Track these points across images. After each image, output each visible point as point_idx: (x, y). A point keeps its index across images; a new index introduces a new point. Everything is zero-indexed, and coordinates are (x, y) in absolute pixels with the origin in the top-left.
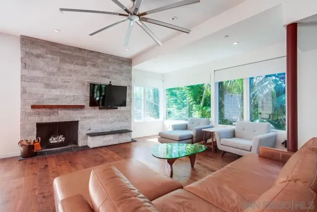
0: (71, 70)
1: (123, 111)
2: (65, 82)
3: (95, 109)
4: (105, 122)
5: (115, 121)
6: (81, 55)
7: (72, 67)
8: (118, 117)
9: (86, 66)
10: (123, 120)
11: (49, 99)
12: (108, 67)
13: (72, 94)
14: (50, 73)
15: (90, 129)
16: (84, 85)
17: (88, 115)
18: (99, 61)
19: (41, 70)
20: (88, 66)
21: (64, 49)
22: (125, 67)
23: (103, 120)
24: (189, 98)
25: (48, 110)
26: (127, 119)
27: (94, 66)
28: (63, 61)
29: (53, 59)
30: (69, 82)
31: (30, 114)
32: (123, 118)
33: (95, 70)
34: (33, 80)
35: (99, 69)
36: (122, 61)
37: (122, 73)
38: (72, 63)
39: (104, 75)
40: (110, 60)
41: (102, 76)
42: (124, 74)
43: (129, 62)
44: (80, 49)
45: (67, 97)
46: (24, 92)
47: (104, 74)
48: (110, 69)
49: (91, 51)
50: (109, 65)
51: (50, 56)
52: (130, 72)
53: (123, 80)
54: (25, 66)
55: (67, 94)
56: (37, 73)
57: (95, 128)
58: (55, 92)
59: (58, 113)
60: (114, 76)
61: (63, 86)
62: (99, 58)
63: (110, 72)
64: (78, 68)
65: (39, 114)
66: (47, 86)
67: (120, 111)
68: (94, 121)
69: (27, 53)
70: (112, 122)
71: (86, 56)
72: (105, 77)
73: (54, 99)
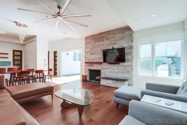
0: (97, 45)
1: (125, 66)
2: (96, 51)
3: (107, 64)
4: (113, 72)
6: (102, 36)
8: (121, 70)
9: (104, 41)
10: (125, 73)
11: (91, 60)
12: (115, 37)
13: (98, 57)
14: (92, 49)
15: (105, 75)
17: (104, 67)
18: (110, 36)
19: (89, 48)
20: (105, 41)
21: (95, 36)
22: (127, 33)
23: (112, 70)
25: (91, 64)
26: (128, 72)
27: (107, 39)
28: (95, 42)
31: (87, 66)
32: (125, 71)
33: (107, 42)
34: (87, 52)
35: (109, 41)
38: (98, 42)
39: (112, 43)
40: (116, 32)
41: (111, 44)
42: (126, 39)
44: (101, 33)
45: (96, 58)
46: (85, 57)
49: (106, 32)
51: (91, 41)
53: (125, 43)
54: (85, 48)
55: (96, 57)
56: (88, 50)
57: (108, 75)
58: (93, 56)
59: (93, 66)
60: (118, 42)
61: (95, 53)
62: (109, 34)
63: (117, 40)
64: (101, 43)
65: (89, 65)
66: (92, 54)
67: (123, 66)
68: (108, 70)
69: (86, 43)
70: (117, 73)
71: (104, 35)
73: (92, 59)
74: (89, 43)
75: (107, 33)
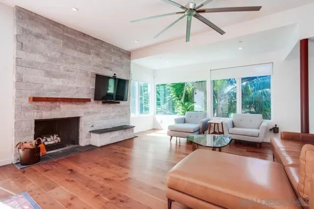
2: (68, 71)
3: (98, 103)
5: (116, 116)
6: (86, 41)
7: (76, 54)
8: (119, 112)
9: (90, 54)
11: (50, 90)
12: (111, 59)
13: (75, 85)
14: (52, 59)
15: (92, 126)
16: (87, 75)
17: (91, 110)
18: (103, 51)
19: (41, 53)
20: (92, 55)
22: (125, 60)
24: (172, 94)
25: (49, 104)
27: (98, 55)
28: (66, 45)
29: (54, 42)
30: (72, 71)
31: (27, 109)
32: (123, 113)
33: (98, 60)
34: (31, 65)
35: (102, 60)
36: (122, 52)
37: (122, 65)
38: (76, 49)
40: (112, 50)
41: (104, 68)
43: (128, 54)
44: (84, 35)
45: (70, 89)
46: (20, 80)
47: (107, 65)
48: (113, 61)
49: (95, 39)
50: (112, 56)
51: (51, 37)
52: (129, 65)
54: (21, 46)
55: (70, 85)
56: (37, 58)
57: (98, 125)
58: (58, 83)
59: (59, 107)
60: (115, 68)
61: (65, 75)
62: (102, 47)
63: (112, 64)
64: (82, 55)
65: (38, 109)
66: (48, 74)
67: (120, 107)
68: (98, 116)
69: (24, 30)
70: (113, 118)
71: (89, 43)
72: (108, 68)
73: (55, 91)
74: (38, 36)
75: (96, 41)
